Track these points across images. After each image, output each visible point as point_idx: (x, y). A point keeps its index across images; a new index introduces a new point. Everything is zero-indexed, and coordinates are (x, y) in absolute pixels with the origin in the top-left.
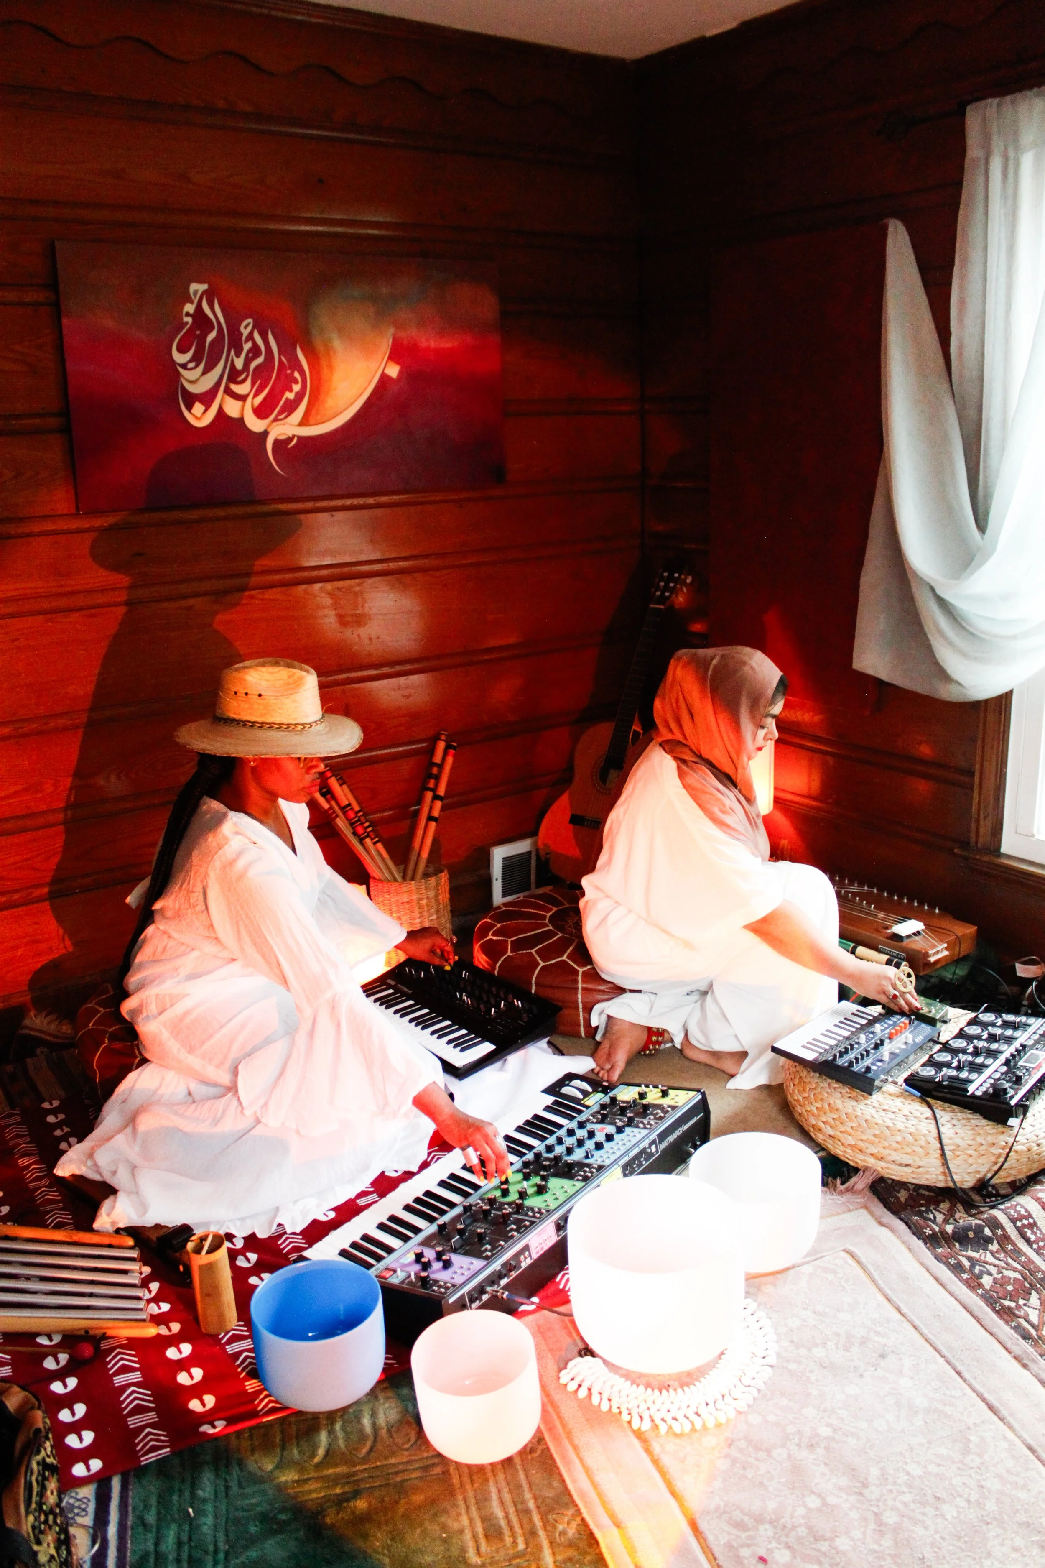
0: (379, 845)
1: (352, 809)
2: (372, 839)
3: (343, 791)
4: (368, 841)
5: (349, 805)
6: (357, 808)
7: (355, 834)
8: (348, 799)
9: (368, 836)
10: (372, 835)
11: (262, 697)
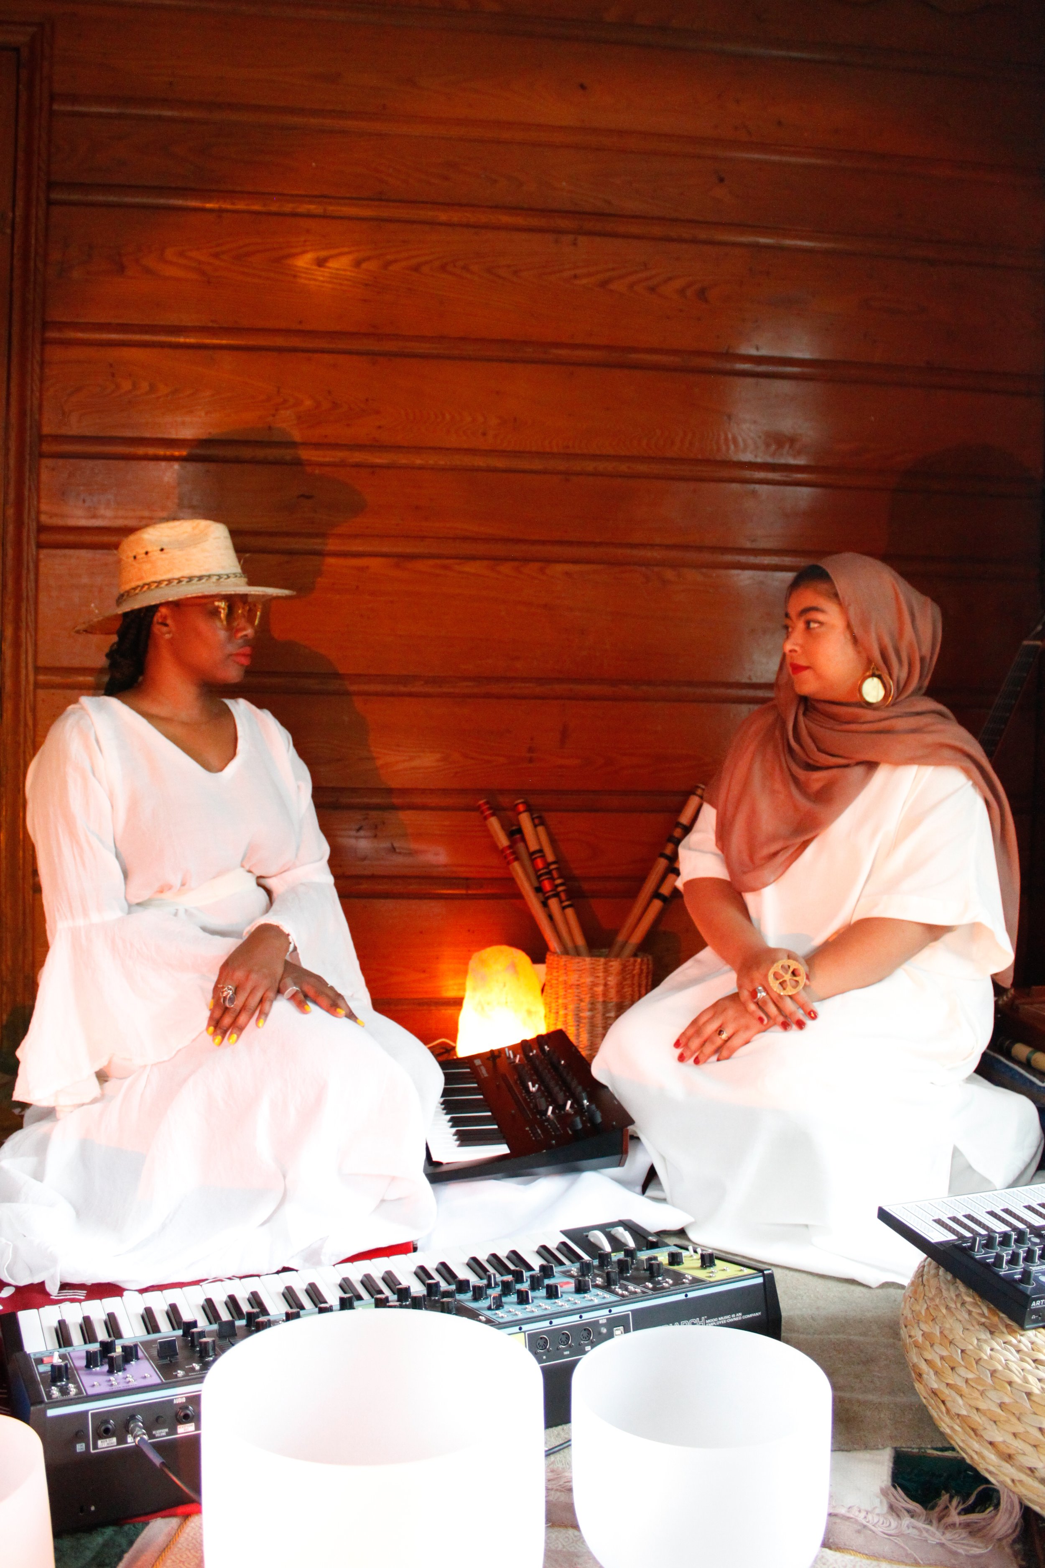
0: (570, 912)
1: (543, 857)
2: (561, 902)
4: (553, 903)
5: (541, 851)
6: (550, 858)
7: (538, 890)
8: (540, 843)
9: (557, 895)
10: (563, 896)
11: (165, 551)
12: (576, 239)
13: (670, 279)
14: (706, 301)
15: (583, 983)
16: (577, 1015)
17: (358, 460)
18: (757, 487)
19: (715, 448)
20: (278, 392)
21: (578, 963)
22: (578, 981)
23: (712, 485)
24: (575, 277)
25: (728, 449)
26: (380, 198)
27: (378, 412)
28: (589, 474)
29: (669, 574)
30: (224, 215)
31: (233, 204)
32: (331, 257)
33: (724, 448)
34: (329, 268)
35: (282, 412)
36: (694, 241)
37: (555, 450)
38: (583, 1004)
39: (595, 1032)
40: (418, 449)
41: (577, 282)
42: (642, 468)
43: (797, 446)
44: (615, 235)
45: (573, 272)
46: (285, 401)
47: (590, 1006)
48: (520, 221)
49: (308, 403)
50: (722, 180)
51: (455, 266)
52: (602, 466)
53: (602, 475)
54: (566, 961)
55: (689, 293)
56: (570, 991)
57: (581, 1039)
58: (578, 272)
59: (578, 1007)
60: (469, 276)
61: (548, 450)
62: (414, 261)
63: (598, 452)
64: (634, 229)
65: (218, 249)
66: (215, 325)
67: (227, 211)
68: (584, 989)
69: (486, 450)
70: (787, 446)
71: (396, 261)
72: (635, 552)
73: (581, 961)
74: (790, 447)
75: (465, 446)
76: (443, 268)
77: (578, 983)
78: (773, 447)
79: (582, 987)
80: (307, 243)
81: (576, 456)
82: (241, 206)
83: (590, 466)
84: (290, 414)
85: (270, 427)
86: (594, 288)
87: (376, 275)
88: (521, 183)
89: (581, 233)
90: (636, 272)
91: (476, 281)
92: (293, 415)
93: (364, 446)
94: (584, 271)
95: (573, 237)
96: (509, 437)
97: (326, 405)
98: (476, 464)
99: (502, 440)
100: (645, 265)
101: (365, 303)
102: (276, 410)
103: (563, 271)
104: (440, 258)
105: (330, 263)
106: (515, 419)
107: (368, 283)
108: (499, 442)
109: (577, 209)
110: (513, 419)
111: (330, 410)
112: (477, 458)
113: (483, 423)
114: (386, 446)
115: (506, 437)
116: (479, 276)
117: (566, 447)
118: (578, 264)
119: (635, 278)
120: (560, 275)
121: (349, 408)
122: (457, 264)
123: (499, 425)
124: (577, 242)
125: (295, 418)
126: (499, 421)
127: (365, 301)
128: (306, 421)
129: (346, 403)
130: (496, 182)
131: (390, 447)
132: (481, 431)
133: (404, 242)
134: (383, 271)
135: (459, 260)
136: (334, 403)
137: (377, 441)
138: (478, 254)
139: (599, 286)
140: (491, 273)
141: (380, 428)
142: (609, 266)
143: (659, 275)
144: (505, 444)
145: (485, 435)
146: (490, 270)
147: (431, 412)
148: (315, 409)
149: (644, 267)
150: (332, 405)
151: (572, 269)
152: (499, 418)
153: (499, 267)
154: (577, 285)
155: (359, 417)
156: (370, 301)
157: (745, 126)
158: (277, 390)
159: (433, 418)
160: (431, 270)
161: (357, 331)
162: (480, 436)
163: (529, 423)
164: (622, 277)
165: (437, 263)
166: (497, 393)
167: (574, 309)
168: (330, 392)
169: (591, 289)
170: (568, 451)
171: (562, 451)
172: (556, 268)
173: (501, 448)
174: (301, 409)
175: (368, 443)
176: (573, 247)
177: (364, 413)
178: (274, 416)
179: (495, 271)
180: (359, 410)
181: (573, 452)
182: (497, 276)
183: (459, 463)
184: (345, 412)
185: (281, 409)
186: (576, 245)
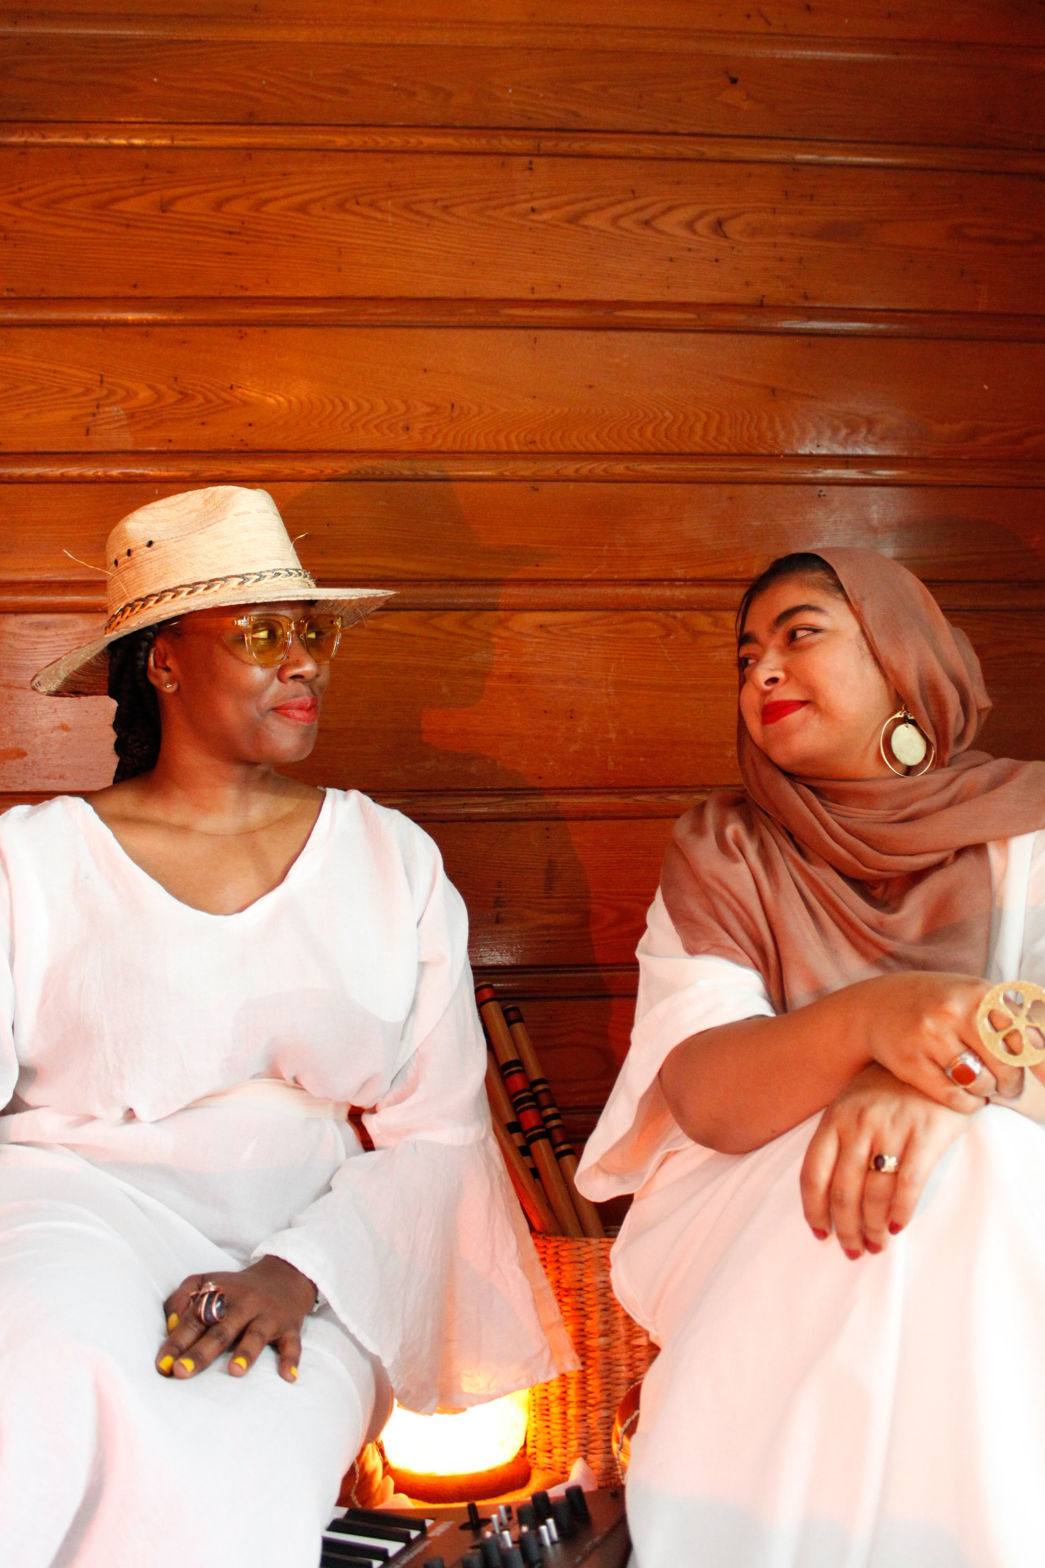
0: (568, 1160)
2: (554, 1145)
3: (512, 1035)
4: (541, 1147)
5: (518, 1062)
7: (514, 1127)
8: (518, 1049)
9: (547, 1135)
10: (558, 1136)
11: (154, 545)
12: (531, 163)
13: (670, 209)
14: (726, 237)
15: (588, 1286)
16: (581, 1343)
17: (218, 473)
18: (824, 488)
19: (755, 434)
20: (102, 381)
21: (579, 1249)
22: (580, 1281)
23: (756, 488)
24: (533, 210)
25: (775, 437)
26: (250, 121)
27: (247, 404)
28: (568, 480)
29: (702, 621)
30: (31, 150)
31: (44, 137)
32: (180, 198)
33: (769, 434)
34: (175, 212)
35: (107, 409)
36: (702, 160)
37: (516, 448)
38: (589, 1323)
39: (614, 1375)
40: (309, 454)
41: (534, 217)
42: (648, 468)
43: (879, 429)
44: (587, 156)
45: (530, 205)
46: (111, 393)
47: (602, 1327)
48: (449, 141)
49: (144, 395)
50: (734, 81)
51: (358, 203)
52: (585, 467)
53: (587, 480)
54: (557, 1247)
55: (700, 226)
56: (566, 1300)
57: (589, 1389)
58: (535, 204)
59: (582, 1330)
60: (379, 215)
61: (505, 448)
62: (298, 199)
63: (580, 448)
64: (612, 147)
65: (21, 195)
66: (12, 295)
67: (34, 145)
68: (590, 1296)
69: (410, 452)
70: (863, 431)
71: (276, 199)
72: (646, 591)
73: (583, 1244)
74: (869, 431)
75: (379, 446)
76: (341, 206)
77: (582, 1285)
78: (843, 432)
79: (588, 1292)
80: (146, 182)
81: (546, 455)
82: (55, 139)
83: (569, 468)
84: (118, 411)
85: (88, 431)
86: (562, 225)
87: (245, 219)
88: (449, 95)
89: (538, 155)
90: (620, 202)
91: (387, 222)
92: (122, 412)
93: (226, 451)
94: (546, 202)
95: (527, 159)
96: (445, 431)
97: (171, 397)
98: (396, 473)
99: (434, 436)
100: (633, 192)
101: (229, 257)
102: (98, 407)
103: (512, 204)
104: (337, 193)
105: (180, 206)
106: (453, 405)
107: (232, 230)
108: (429, 438)
109: (532, 124)
110: (449, 406)
111: (176, 403)
112: (398, 463)
113: (405, 413)
114: (260, 451)
115: (440, 431)
116: (393, 215)
117: (531, 443)
118: (537, 194)
119: (619, 209)
120: (508, 209)
121: (205, 398)
122: (360, 199)
123: (428, 414)
124: (534, 166)
125: (124, 417)
126: (427, 409)
127: (228, 253)
128: (139, 422)
129: (199, 392)
130: (414, 94)
131: (266, 452)
132: (402, 424)
133: (285, 175)
134: (254, 214)
135: (363, 195)
136: (182, 393)
137: (246, 445)
138: (391, 186)
139: (569, 222)
140: (411, 211)
141: (250, 425)
142: (582, 195)
143: (653, 204)
144: (439, 442)
145: (408, 429)
146: (407, 207)
147: (326, 401)
148: (155, 402)
149: (631, 195)
150: (180, 396)
151: (526, 201)
152: (429, 404)
153: (421, 201)
154: (533, 221)
155: (219, 412)
156: (236, 254)
157: (760, 13)
158: (99, 378)
159: (329, 408)
160: (324, 209)
161: (216, 294)
162: (401, 432)
163: (475, 410)
164: (601, 208)
165: (331, 200)
166: (425, 371)
167: (534, 253)
168: (176, 379)
169: (556, 226)
170: (532, 447)
171: (525, 449)
172: (505, 200)
173: (434, 446)
174: (134, 403)
175: (233, 448)
176: (527, 173)
177: (226, 406)
178: (94, 415)
179: (414, 207)
180: (221, 402)
181: (542, 449)
182: (419, 213)
183: (370, 471)
184: (198, 406)
185: (105, 405)
186: (531, 169)
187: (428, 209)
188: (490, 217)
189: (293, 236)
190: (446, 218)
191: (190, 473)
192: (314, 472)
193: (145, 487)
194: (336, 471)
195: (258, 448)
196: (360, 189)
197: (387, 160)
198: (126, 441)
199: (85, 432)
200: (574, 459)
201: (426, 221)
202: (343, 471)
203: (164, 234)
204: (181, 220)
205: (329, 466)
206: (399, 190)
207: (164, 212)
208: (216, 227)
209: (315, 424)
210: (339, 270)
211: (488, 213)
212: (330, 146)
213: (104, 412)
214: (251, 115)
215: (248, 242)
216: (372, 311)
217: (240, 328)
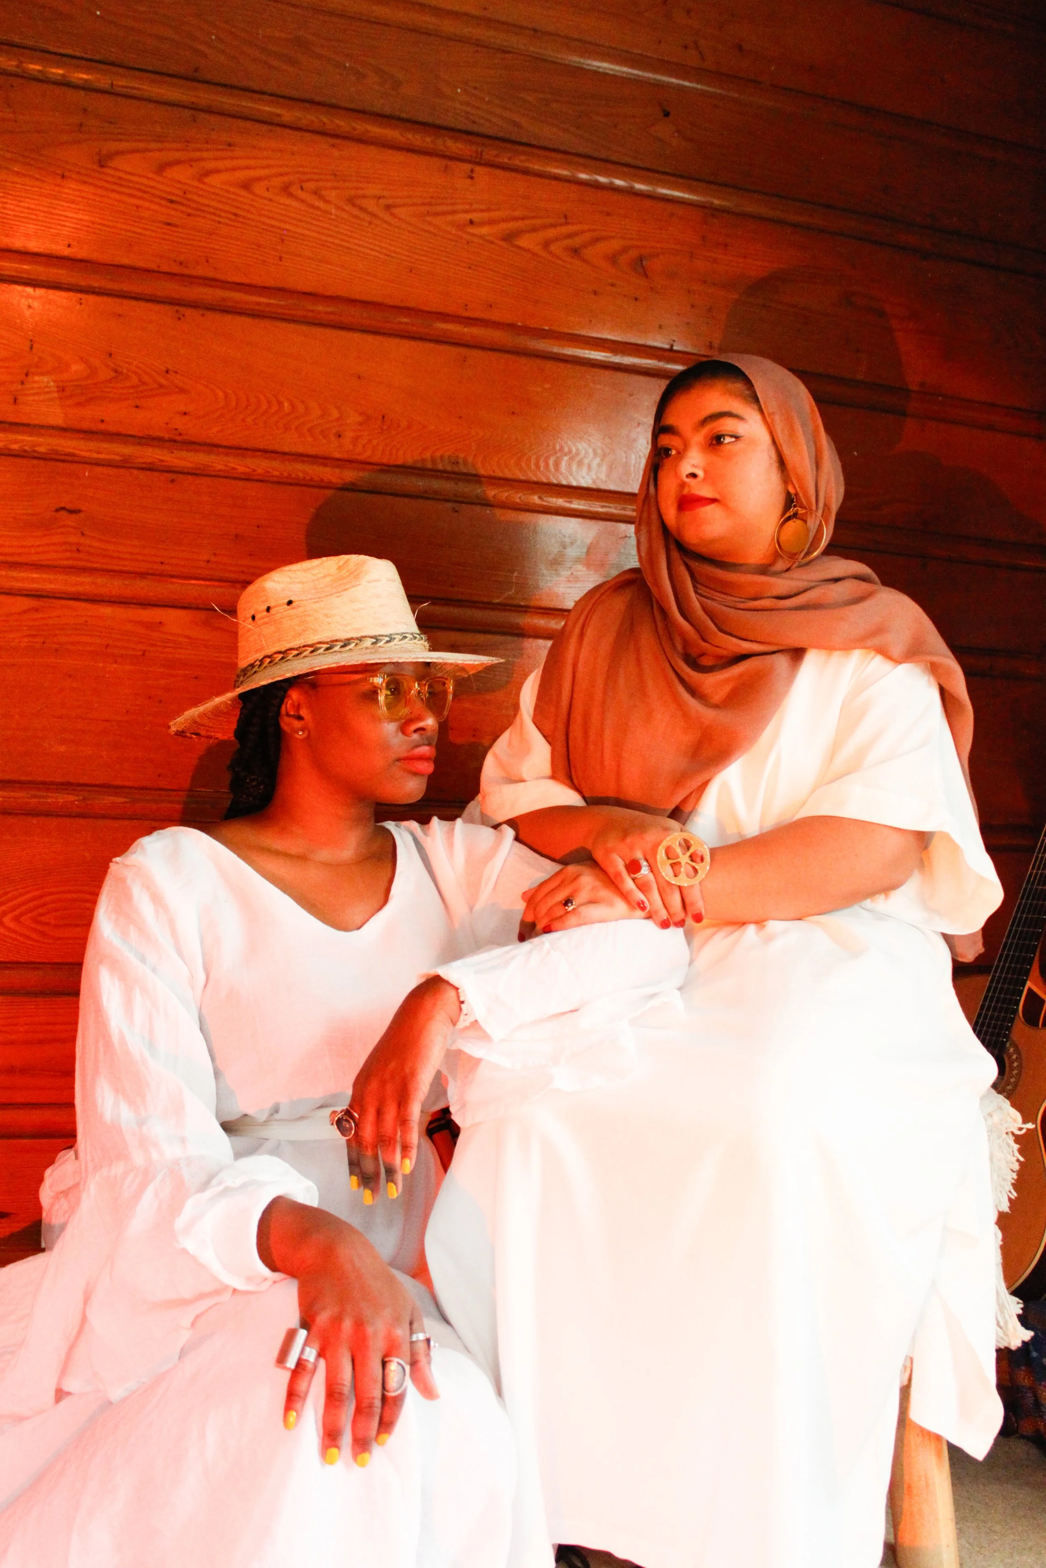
11: (294, 605)
12: (472, 171)
13: (597, 240)
14: (645, 275)
17: (150, 460)
24: (471, 222)
26: (193, 78)
27: (182, 391)
32: (118, 153)
34: (115, 169)
35: (36, 378)
37: (440, 467)
40: (242, 451)
41: (472, 230)
44: (525, 172)
45: (468, 216)
46: (41, 361)
48: (397, 136)
49: (76, 367)
50: (667, 114)
51: (302, 189)
53: (504, 506)
55: (622, 261)
58: (475, 216)
60: (322, 205)
61: (429, 466)
62: (242, 175)
63: (500, 474)
69: (339, 460)
71: (218, 171)
75: (311, 451)
76: (285, 189)
80: (83, 129)
81: (470, 478)
84: (48, 382)
85: (15, 400)
86: (496, 241)
87: (186, 188)
88: (397, 84)
89: (479, 164)
90: (553, 226)
91: (331, 214)
92: (52, 384)
93: (160, 439)
94: (486, 215)
95: (468, 167)
96: (375, 442)
97: (105, 374)
98: (326, 479)
99: (364, 446)
100: (566, 217)
101: (169, 227)
102: (27, 375)
103: (454, 212)
104: (281, 175)
105: (117, 162)
106: (383, 417)
107: (174, 198)
108: (359, 449)
109: (475, 128)
110: (381, 417)
111: (110, 381)
112: (328, 470)
113: (338, 419)
114: (194, 443)
115: (370, 441)
116: (338, 207)
117: (454, 463)
118: (475, 206)
119: (551, 233)
120: (450, 218)
121: (140, 381)
122: (305, 185)
123: (360, 424)
124: (474, 175)
125: (55, 389)
126: (360, 419)
127: (168, 224)
128: (71, 396)
129: (134, 372)
130: (364, 76)
131: (200, 444)
132: (334, 431)
133: (230, 145)
134: (196, 184)
135: (308, 180)
136: (116, 371)
137: (180, 434)
138: (335, 175)
139: (504, 239)
140: (354, 205)
141: (185, 414)
142: (517, 213)
143: (583, 232)
144: (369, 453)
145: (340, 436)
146: (351, 201)
147: (261, 397)
148: (88, 377)
149: (563, 220)
150: (113, 374)
151: (466, 212)
152: (361, 414)
153: (364, 197)
154: (474, 235)
155: (154, 396)
156: (176, 226)
157: (697, 46)
158: (29, 344)
159: (264, 406)
160: (268, 190)
161: (155, 268)
162: (333, 438)
163: (404, 424)
164: (534, 230)
165: (277, 182)
166: (359, 378)
167: (470, 268)
168: (110, 355)
169: (492, 243)
170: (456, 469)
171: (449, 468)
172: (445, 208)
173: (362, 458)
174: (65, 376)
175: (167, 436)
176: (469, 181)
177: (162, 390)
178: (23, 383)
179: (358, 202)
180: (155, 386)
181: (465, 471)
182: (361, 209)
183: (301, 475)
184: (133, 387)
185: (34, 374)
186: (472, 178)
187: (370, 204)
188: (430, 223)
189: (236, 215)
190: (388, 218)
191: (121, 458)
192: (247, 470)
193: (74, 466)
194: (269, 472)
195: (193, 439)
196: (305, 173)
197: (333, 146)
198: (55, 415)
199: (13, 400)
200: (492, 484)
201: (368, 218)
202: (276, 473)
203: (104, 193)
204: (120, 178)
205: (260, 465)
206: (345, 181)
207: (102, 166)
208: (157, 193)
209: (249, 420)
210: (281, 259)
211: (428, 218)
212: (276, 120)
213: (36, 382)
214: (196, 70)
215: (189, 215)
216: (311, 308)
217: (177, 308)
